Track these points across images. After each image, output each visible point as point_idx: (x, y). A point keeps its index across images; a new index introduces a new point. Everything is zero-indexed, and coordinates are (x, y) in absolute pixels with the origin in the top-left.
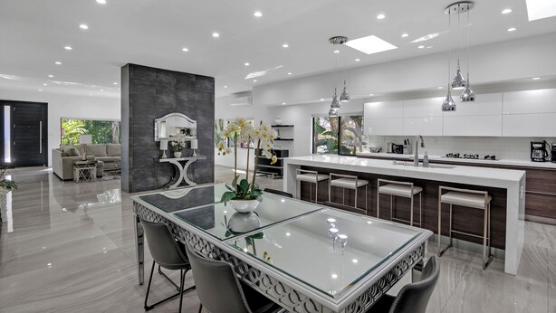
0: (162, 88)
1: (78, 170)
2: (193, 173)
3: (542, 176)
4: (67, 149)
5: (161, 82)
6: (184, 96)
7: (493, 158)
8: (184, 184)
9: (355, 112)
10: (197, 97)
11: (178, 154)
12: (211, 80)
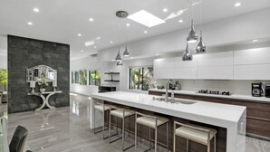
0: (32, 50)
2: (55, 100)
3: (259, 107)
6: (48, 55)
7: (228, 94)
8: (46, 107)
9: (149, 65)
10: (57, 56)
11: (43, 90)
12: (68, 46)
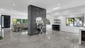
1: (17, 29)
4: (15, 25)
5: (37, 10)
8: (42, 33)
10: (43, 13)
11: (40, 26)
12: (46, 10)
